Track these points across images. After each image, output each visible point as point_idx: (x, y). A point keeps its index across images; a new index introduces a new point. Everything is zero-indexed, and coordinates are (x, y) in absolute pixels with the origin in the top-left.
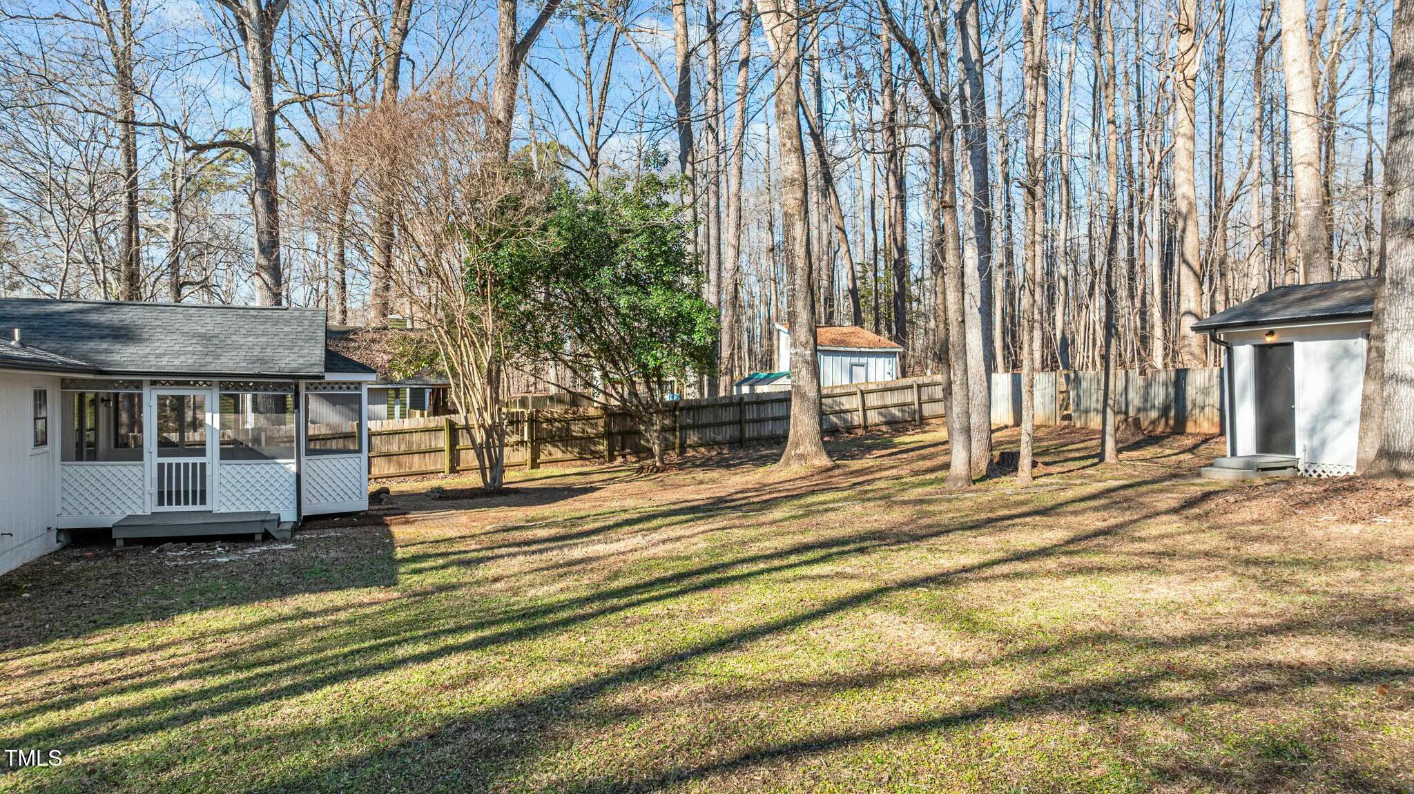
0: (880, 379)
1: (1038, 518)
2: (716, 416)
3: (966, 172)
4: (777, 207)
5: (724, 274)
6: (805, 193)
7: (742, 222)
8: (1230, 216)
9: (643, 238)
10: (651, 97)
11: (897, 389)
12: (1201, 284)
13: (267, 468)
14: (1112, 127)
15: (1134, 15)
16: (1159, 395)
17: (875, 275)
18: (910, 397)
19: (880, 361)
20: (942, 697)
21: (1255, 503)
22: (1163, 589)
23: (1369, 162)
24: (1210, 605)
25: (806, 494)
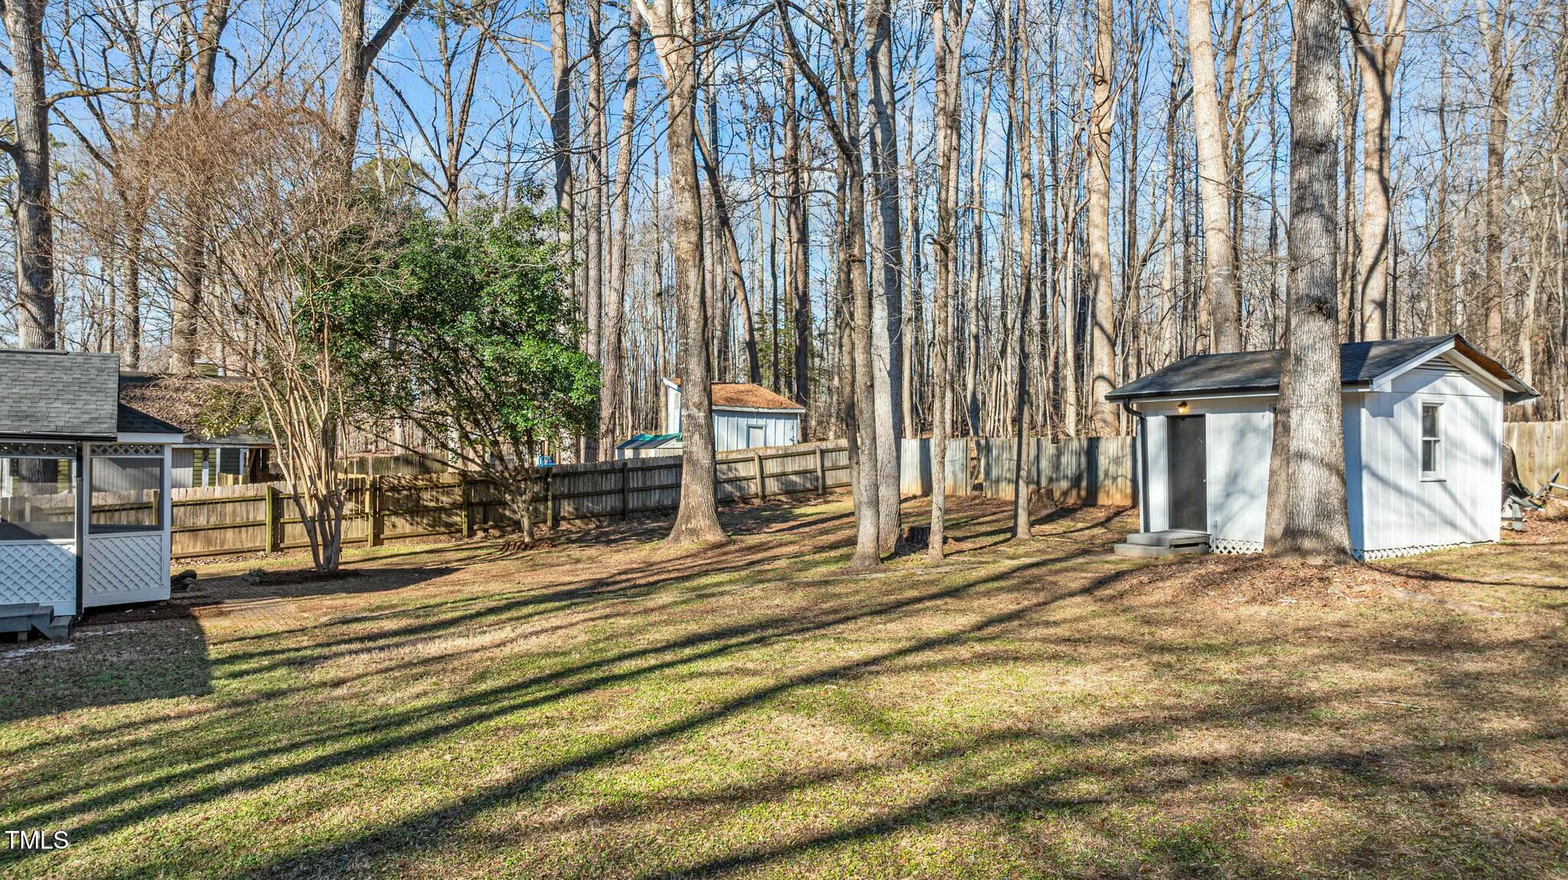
0: (780, 443)
1: (949, 600)
2: (595, 484)
3: (876, 223)
5: (605, 320)
6: (701, 236)
7: (627, 263)
8: (1143, 275)
9: (512, 280)
10: (522, 115)
11: (799, 454)
12: (1114, 345)
13: (37, 550)
14: (1026, 181)
15: (1048, 59)
16: (1070, 463)
17: (775, 326)
18: (812, 463)
19: (781, 423)
20: (855, 809)
21: (1168, 583)
22: (1080, 680)
23: (1273, 229)
24: (1126, 697)
25: (699, 575)
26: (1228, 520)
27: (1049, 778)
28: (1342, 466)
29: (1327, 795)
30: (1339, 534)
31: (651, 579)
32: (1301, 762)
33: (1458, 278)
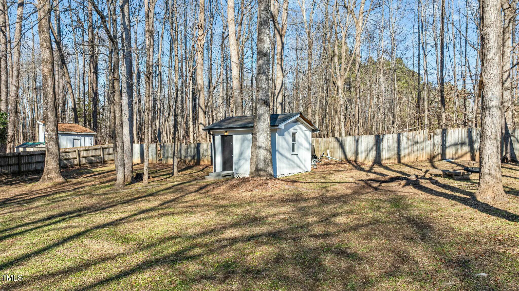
0: (86, 145)
1: (150, 197)
3: (123, 67)
4: (38, 70)
5: (10, 97)
6: (53, 66)
7: (20, 75)
8: (214, 92)
11: (94, 149)
12: (205, 114)
14: (176, 57)
16: (191, 151)
17: (84, 103)
18: (99, 152)
19: (87, 138)
20: (116, 269)
21: (222, 187)
22: (194, 219)
23: (252, 80)
24: (209, 222)
25: (53, 194)
26: (239, 167)
27: (184, 250)
28: (271, 150)
29: (267, 244)
30: (270, 170)
31: (32, 197)
32: (260, 236)
33: (301, 98)
